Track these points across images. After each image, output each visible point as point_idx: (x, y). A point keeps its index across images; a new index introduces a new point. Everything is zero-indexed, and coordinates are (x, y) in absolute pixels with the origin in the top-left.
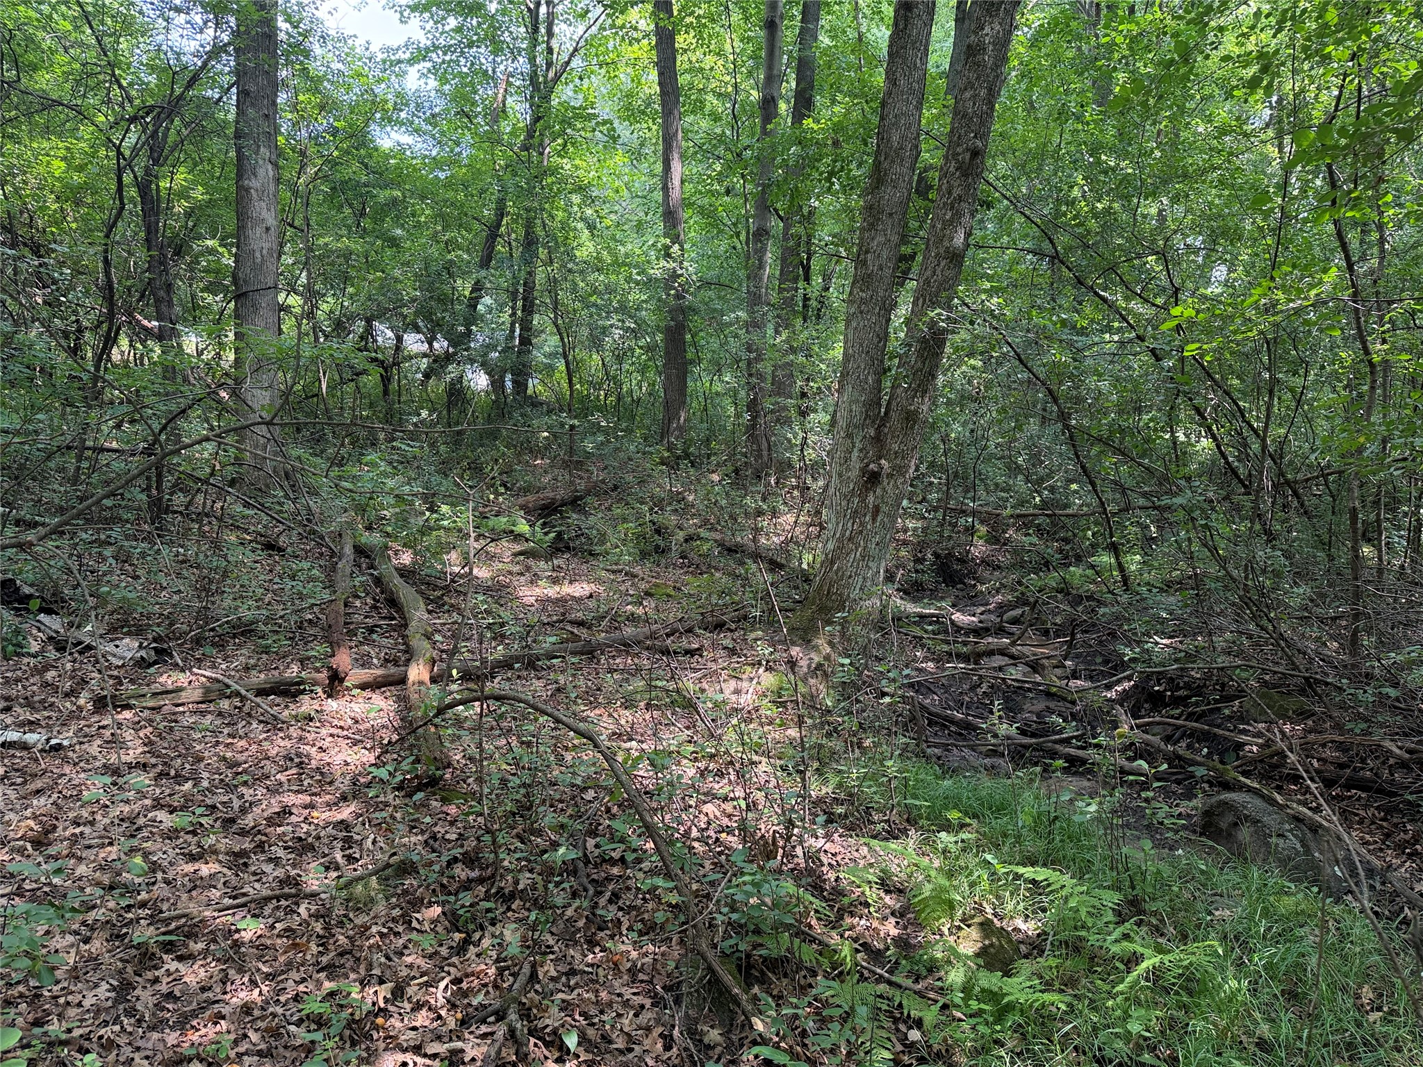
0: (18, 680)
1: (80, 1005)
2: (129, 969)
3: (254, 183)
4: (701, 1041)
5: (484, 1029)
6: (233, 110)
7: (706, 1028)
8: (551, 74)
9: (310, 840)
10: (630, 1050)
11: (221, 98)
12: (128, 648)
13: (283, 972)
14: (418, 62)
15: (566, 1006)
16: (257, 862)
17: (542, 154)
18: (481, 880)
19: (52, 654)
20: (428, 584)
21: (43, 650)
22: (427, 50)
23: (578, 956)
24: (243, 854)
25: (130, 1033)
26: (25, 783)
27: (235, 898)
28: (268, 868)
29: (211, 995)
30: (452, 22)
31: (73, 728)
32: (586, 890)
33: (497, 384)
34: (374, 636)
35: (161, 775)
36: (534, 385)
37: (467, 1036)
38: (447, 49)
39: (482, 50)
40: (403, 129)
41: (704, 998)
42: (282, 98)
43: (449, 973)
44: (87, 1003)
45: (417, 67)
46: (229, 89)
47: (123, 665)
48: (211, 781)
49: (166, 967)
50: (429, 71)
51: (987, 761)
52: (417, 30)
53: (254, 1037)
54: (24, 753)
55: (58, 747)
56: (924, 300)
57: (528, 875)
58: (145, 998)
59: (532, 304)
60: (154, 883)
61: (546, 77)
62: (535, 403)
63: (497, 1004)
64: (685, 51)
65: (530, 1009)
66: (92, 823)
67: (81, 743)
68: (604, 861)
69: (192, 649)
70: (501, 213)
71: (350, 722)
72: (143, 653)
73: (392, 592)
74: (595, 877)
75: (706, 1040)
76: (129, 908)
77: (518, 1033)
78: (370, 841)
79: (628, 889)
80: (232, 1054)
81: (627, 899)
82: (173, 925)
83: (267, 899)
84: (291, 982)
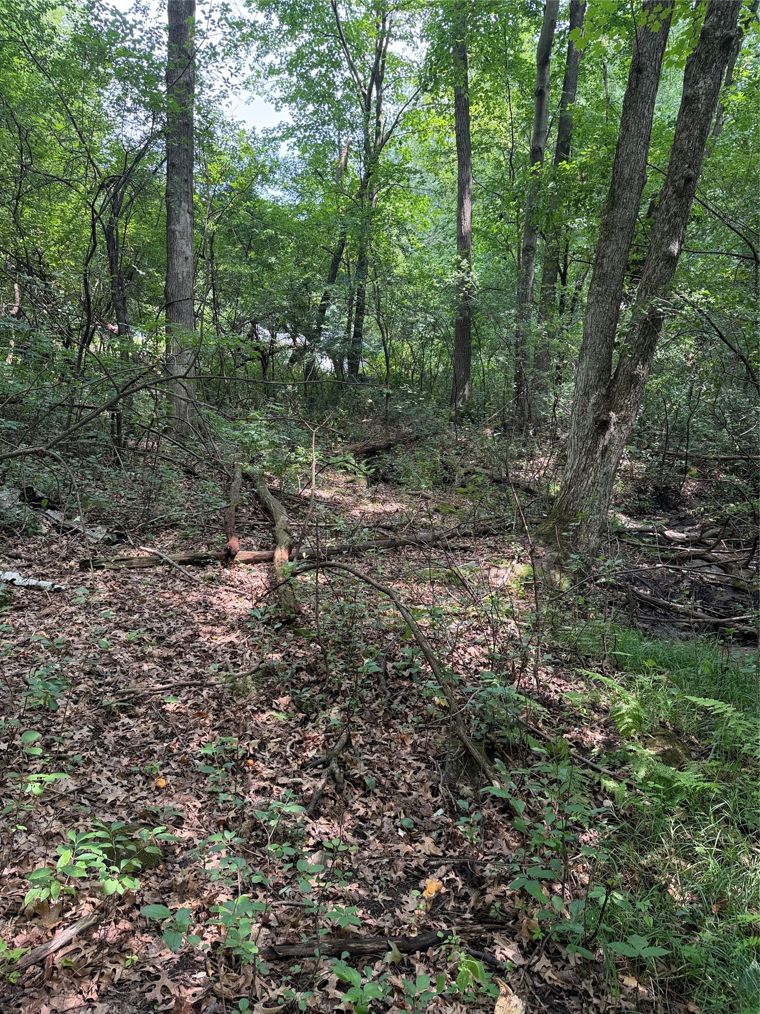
0: (35, 550)
1: (72, 738)
2: (100, 720)
3: (178, 228)
4: (458, 793)
5: (315, 771)
6: (164, 178)
7: (461, 785)
8: (379, 141)
9: (210, 652)
10: (410, 794)
11: (157, 169)
12: (100, 533)
13: (191, 729)
14: (287, 138)
15: (368, 763)
16: (177, 663)
17: (371, 199)
18: (317, 682)
19: (55, 534)
20: (290, 500)
21: (49, 532)
22: (293, 129)
23: (379, 734)
24: (169, 658)
25: (101, 757)
26: (39, 610)
27: (163, 684)
28: (184, 668)
29: (148, 739)
30: (311, 108)
31: (68, 579)
32: (385, 693)
33: (338, 366)
34: (255, 532)
35: (120, 609)
36: (364, 367)
37: (305, 775)
38: (307, 128)
39: (331, 127)
40: (277, 187)
41: (461, 767)
42: (196, 169)
43: (295, 737)
44: (76, 738)
45: (287, 142)
46: (162, 163)
47: (97, 543)
48: (150, 614)
49: (122, 721)
50: (295, 144)
51: (683, 634)
52: (287, 116)
53: (174, 765)
54: (39, 593)
55: (58, 590)
56: (646, 292)
57: (348, 681)
58: (110, 737)
59: (363, 308)
60: (115, 672)
61: (375, 143)
62: (363, 379)
63: (324, 757)
64: (476, 118)
65: (345, 763)
66: (79, 635)
67: (72, 588)
68: (398, 677)
69: (139, 535)
70: (343, 244)
71: (238, 583)
72: (109, 536)
73: (266, 504)
74: (392, 686)
75: (461, 793)
76: (100, 685)
77: (337, 776)
78: (247, 655)
79: (413, 695)
80: (161, 773)
81: (413, 701)
82: (126, 697)
83: (183, 686)
84: (196, 735)
